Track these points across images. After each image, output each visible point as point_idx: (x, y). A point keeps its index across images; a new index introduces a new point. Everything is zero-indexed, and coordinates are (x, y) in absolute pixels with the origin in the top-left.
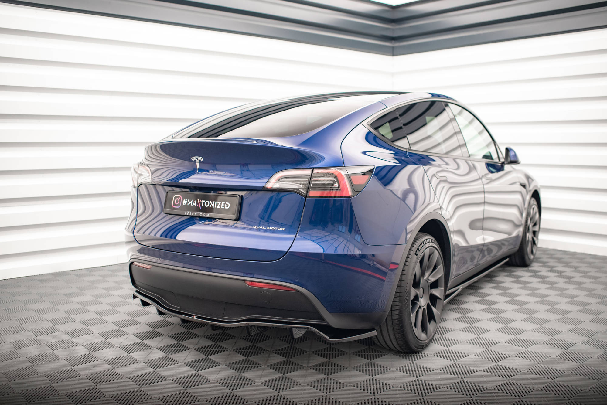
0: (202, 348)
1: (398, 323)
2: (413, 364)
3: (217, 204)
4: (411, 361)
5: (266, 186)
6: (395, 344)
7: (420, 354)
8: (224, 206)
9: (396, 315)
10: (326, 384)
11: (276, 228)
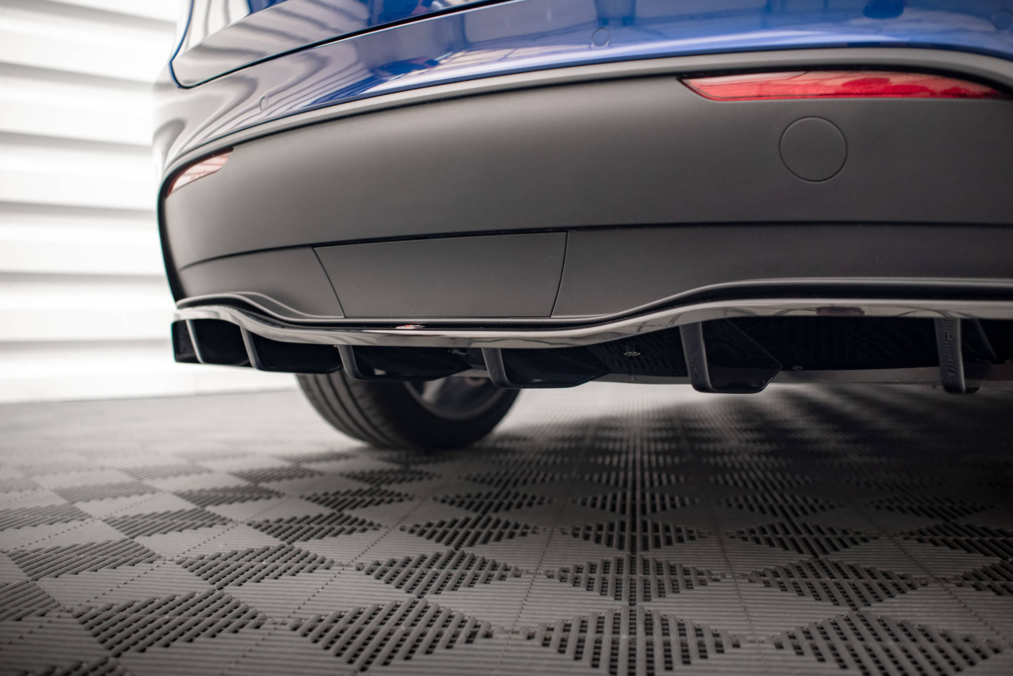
0: (442, 524)
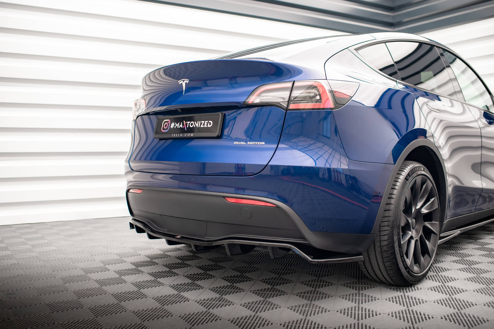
1: (387, 249)
2: (405, 296)
3: (201, 123)
4: (402, 293)
5: (247, 101)
6: (385, 273)
7: (413, 288)
8: (207, 125)
9: (385, 240)
10: (307, 309)
11: (256, 143)
